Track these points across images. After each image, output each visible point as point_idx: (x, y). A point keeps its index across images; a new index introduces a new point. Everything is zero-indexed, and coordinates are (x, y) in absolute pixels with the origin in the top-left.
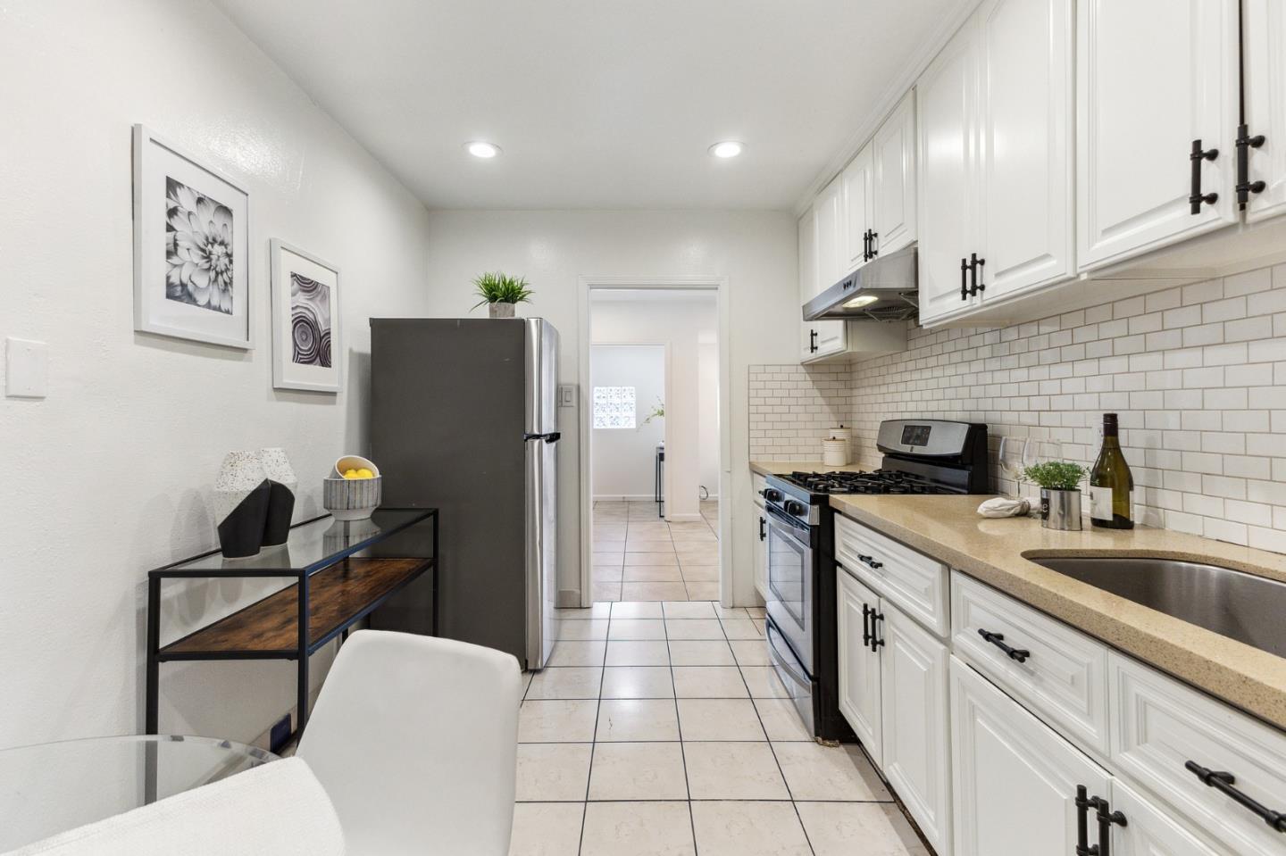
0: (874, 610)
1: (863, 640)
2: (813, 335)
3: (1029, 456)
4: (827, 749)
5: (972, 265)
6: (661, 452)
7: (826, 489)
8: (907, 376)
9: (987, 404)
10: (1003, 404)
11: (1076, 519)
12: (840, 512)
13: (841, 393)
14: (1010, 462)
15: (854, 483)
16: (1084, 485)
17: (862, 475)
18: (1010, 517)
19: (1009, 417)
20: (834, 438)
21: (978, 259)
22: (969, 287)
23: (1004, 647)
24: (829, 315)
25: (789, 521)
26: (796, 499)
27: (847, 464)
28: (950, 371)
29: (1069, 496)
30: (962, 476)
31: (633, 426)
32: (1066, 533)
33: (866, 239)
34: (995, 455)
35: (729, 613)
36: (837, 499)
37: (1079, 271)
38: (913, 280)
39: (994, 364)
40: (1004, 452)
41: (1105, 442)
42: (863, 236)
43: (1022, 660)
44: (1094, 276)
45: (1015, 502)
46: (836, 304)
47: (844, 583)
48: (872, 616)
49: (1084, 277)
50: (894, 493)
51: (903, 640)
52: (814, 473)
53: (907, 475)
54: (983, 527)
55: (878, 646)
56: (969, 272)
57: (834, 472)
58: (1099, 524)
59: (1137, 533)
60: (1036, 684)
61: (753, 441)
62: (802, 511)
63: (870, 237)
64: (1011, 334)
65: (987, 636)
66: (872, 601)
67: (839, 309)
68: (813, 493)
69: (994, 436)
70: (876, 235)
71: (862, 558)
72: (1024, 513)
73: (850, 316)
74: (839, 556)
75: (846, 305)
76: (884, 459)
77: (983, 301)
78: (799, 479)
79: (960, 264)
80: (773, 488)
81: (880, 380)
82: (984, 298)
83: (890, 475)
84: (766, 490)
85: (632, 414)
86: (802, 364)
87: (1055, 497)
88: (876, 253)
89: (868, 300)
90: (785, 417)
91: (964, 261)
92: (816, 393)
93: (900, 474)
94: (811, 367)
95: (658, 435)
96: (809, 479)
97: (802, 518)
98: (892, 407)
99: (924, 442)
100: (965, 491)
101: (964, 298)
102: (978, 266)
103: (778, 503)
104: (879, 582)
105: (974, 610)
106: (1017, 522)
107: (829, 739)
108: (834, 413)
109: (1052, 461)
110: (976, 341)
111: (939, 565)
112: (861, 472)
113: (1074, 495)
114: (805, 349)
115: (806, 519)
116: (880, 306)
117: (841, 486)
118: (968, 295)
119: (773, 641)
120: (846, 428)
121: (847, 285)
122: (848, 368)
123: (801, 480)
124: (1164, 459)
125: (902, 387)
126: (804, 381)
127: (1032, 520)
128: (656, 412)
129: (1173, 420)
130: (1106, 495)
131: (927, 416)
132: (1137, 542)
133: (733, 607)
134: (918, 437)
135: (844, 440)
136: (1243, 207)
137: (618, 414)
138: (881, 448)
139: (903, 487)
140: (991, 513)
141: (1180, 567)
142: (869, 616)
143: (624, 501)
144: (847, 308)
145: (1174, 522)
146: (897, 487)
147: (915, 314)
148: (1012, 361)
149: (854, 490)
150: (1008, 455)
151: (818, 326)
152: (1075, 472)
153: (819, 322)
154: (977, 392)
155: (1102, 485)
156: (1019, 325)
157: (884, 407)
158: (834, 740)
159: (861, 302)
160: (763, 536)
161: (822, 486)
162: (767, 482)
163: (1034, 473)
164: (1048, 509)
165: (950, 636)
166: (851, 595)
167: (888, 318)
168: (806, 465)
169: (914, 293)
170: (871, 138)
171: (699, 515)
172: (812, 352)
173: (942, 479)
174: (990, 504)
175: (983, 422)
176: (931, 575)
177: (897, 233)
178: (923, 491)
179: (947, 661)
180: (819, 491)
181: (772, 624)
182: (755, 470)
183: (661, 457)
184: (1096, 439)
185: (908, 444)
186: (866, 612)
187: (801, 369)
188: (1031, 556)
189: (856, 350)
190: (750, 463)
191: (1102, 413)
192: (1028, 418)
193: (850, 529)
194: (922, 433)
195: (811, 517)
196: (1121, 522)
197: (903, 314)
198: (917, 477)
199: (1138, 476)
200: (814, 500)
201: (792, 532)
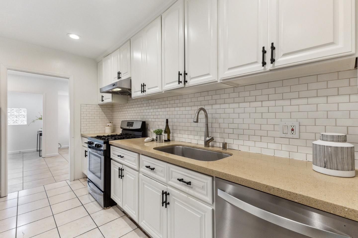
0: (121, 168)
1: (118, 177)
2: (102, 97)
3: (154, 128)
4: (107, 210)
5: (143, 86)
6: (41, 133)
7: (108, 139)
8: (128, 110)
9: (145, 117)
10: (148, 117)
11: (162, 140)
12: (112, 145)
13: (110, 113)
14: (150, 130)
15: (115, 137)
16: (163, 133)
17: (116, 135)
18: (150, 141)
19: (150, 120)
20: (108, 126)
21: (145, 84)
22: (143, 90)
23: (150, 168)
24: (108, 92)
25: (96, 150)
26: (99, 143)
27: (112, 133)
28: (138, 109)
29: (161, 136)
30: (140, 133)
31: (25, 123)
32: (160, 143)
33: (118, 74)
34: (147, 128)
35: (73, 182)
36: (111, 142)
37: (163, 91)
38: (130, 86)
39: (147, 108)
40: (149, 127)
41: (166, 124)
42: (117, 73)
43: (153, 170)
44: (165, 92)
45: (151, 138)
46: (110, 90)
47: (113, 163)
48: (121, 170)
49: (163, 92)
50: (125, 139)
51: (128, 174)
52: (103, 135)
53: (128, 134)
54: (145, 144)
55: (122, 177)
56: (143, 87)
57: (109, 135)
58: (165, 141)
59: (171, 142)
60: (156, 174)
61: (82, 128)
62: (101, 146)
63: (119, 73)
64: (150, 101)
65: (147, 167)
66: (121, 166)
67: (111, 91)
68: (104, 141)
69: (147, 124)
70: (121, 73)
71: (118, 156)
72: (153, 140)
73: (113, 93)
74: (111, 157)
75: (113, 90)
76: (122, 130)
77: (145, 94)
78: (99, 137)
79: (141, 85)
80: (90, 141)
81: (121, 110)
82: (146, 93)
83: (124, 135)
84: (88, 142)
85: (25, 119)
86: (99, 105)
87: (158, 136)
88: (121, 78)
89: (119, 89)
90: (93, 120)
91: (142, 84)
92: (103, 113)
93: (126, 134)
94: (101, 106)
95: (39, 126)
96: (102, 137)
97: (101, 148)
98: (124, 117)
99: (132, 126)
100: (141, 137)
101: (142, 93)
102: (144, 86)
103: (92, 145)
104: (123, 161)
105: (144, 162)
106: (152, 142)
107: (108, 207)
108: (108, 119)
109: (158, 129)
110: (143, 102)
111: (137, 154)
112: (116, 134)
113: (161, 135)
114: (100, 100)
115: (102, 148)
116: (121, 91)
117: (111, 138)
118: (142, 92)
119: (90, 186)
120: (111, 123)
121: (114, 85)
122: (112, 106)
123: (100, 138)
124: (175, 128)
125: (126, 112)
126: (99, 110)
127: (154, 142)
128: (38, 118)
129: (176, 120)
130: (166, 135)
131: (133, 119)
132: (171, 143)
133: (74, 180)
134: (131, 125)
135: (111, 126)
136: (185, 84)
137: (17, 119)
138: (121, 128)
139: (127, 137)
140: (147, 141)
141: (177, 147)
142: (120, 170)
143: (20, 153)
144: (112, 91)
145: (176, 139)
146: (126, 137)
147: (130, 94)
148: (150, 107)
149: (115, 139)
150: (150, 128)
151: (104, 95)
152: (162, 130)
153: (104, 94)
154: (144, 114)
155: (166, 133)
156: (152, 100)
157: (122, 117)
158: (109, 206)
159: (117, 90)
160: (86, 156)
161: (106, 139)
162: (88, 139)
163: (155, 132)
164: (157, 139)
165: (139, 170)
166: (115, 166)
167: (123, 94)
168: (100, 133)
169: (130, 90)
170: (119, 48)
171: (58, 153)
172: (102, 101)
173: (136, 135)
174: (147, 139)
175: (145, 121)
176: (135, 157)
177: (126, 74)
178: (132, 138)
179: (139, 175)
180: (106, 140)
181: (90, 181)
182: (82, 136)
183: (41, 135)
184: (165, 124)
185: (128, 126)
186: (119, 170)
187: (98, 106)
188: (155, 149)
189: (115, 102)
190: (81, 134)
191: (166, 119)
192: (153, 120)
193: (115, 149)
194: (132, 123)
195: (104, 147)
196: (169, 140)
197: (127, 94)
198: (130, 134)
199: (171, 131)
200: (104, 143)
201: (97, 153)
